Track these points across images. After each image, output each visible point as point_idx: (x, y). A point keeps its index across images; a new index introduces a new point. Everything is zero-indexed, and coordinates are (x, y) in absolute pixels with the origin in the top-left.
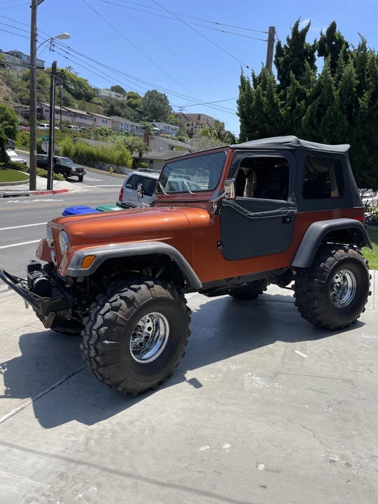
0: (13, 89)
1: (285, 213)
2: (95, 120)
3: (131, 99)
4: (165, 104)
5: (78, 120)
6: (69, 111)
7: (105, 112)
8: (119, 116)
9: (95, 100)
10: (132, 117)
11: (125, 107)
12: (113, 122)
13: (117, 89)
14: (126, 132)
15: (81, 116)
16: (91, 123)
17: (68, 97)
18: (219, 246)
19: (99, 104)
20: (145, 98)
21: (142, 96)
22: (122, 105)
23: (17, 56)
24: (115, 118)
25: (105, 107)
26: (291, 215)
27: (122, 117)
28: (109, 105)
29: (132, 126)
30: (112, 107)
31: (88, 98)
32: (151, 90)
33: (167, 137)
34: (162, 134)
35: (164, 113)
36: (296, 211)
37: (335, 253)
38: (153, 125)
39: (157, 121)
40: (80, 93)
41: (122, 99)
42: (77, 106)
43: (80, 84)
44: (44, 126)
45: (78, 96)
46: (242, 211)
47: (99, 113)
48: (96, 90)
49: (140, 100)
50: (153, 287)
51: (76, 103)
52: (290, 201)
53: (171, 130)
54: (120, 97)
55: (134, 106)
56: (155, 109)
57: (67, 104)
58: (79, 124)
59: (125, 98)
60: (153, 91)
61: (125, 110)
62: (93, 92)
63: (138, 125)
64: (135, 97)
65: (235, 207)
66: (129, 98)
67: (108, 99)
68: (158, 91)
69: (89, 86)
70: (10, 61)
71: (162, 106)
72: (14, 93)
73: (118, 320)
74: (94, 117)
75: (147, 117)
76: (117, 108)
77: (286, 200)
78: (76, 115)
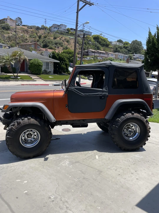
0: (79, 45)
1: (101, 94)
2: (108, 55)
3: (125, 45)
4: (140, 46)
5: (102, 55)
6: (98, 52)
7: (113, 51)
8: (119, 52)
9: (110, 46)
10: (125, 53)
11: (122, 48)
12: (116, 55)
13: (120, 41)
14: (120, 59)
15: (103, 53)
16: (106, 56)
17: (99, 46)
18: (66, 106)
19: (112, 48)
20: (131, 44)
21: (130, 43)
22: (121, 48)
23: (82, 32)
24: (117, 53)
25: (114, 49)
26: (104, 96)
27: (120, 53)
28: (115, 48)
29: (124, 56)
30: (117, 49)
31: (107, 46)
32: (134, 40)
33: (139, 61)
34: (137, 59)
35: (139, 50)
36: (107, 94)
37: (125, 114)
38: (134, 55)
39: (136, 54)
40: (104, 44)
41: (121, 45)
42: (102, 49)
43: (104, 40)
44: (87, 58)
45: (103, 45)
46: (78, 92)
47: (111, 52)
48: (111, 42)
49: (129, 45)
50: (30, 119)
51: (102, 48)
52: (104, 89)
53: (142, 57)
54: (120, 44)
55: (126, 48)
56: (135, 48)
57: (98, 48)
58: (102, 57)
59: (123, 44)
60: (135, 40)
61: (122, 50)
62: (109, 43)
63: (127, 56)
64: (127, 44)
65: (75, 90)
66: (124, 44)
67: (115, 46)
68: (138, 40)
69: (108, 41)
70: (79, 34)
71: (139, 47)
72: (79, 46)
73: (12, 129)
74: (108, 53)
75: (131, 52)
76: (119, 49)
77: (102, 89)
78: (101, 53)
